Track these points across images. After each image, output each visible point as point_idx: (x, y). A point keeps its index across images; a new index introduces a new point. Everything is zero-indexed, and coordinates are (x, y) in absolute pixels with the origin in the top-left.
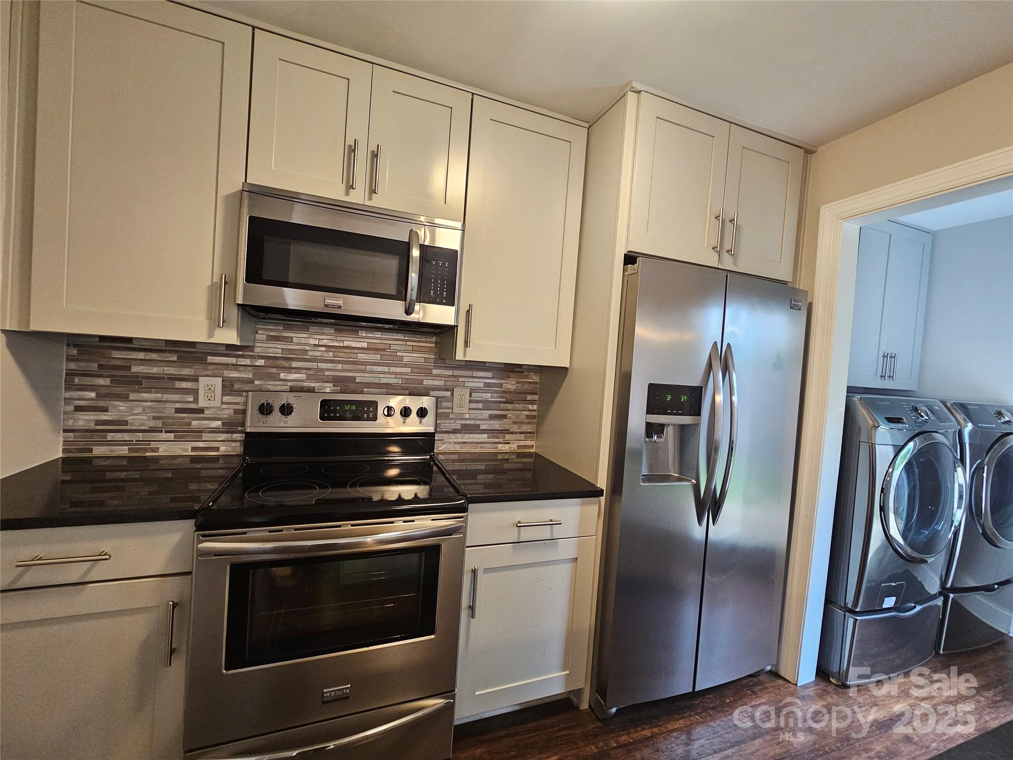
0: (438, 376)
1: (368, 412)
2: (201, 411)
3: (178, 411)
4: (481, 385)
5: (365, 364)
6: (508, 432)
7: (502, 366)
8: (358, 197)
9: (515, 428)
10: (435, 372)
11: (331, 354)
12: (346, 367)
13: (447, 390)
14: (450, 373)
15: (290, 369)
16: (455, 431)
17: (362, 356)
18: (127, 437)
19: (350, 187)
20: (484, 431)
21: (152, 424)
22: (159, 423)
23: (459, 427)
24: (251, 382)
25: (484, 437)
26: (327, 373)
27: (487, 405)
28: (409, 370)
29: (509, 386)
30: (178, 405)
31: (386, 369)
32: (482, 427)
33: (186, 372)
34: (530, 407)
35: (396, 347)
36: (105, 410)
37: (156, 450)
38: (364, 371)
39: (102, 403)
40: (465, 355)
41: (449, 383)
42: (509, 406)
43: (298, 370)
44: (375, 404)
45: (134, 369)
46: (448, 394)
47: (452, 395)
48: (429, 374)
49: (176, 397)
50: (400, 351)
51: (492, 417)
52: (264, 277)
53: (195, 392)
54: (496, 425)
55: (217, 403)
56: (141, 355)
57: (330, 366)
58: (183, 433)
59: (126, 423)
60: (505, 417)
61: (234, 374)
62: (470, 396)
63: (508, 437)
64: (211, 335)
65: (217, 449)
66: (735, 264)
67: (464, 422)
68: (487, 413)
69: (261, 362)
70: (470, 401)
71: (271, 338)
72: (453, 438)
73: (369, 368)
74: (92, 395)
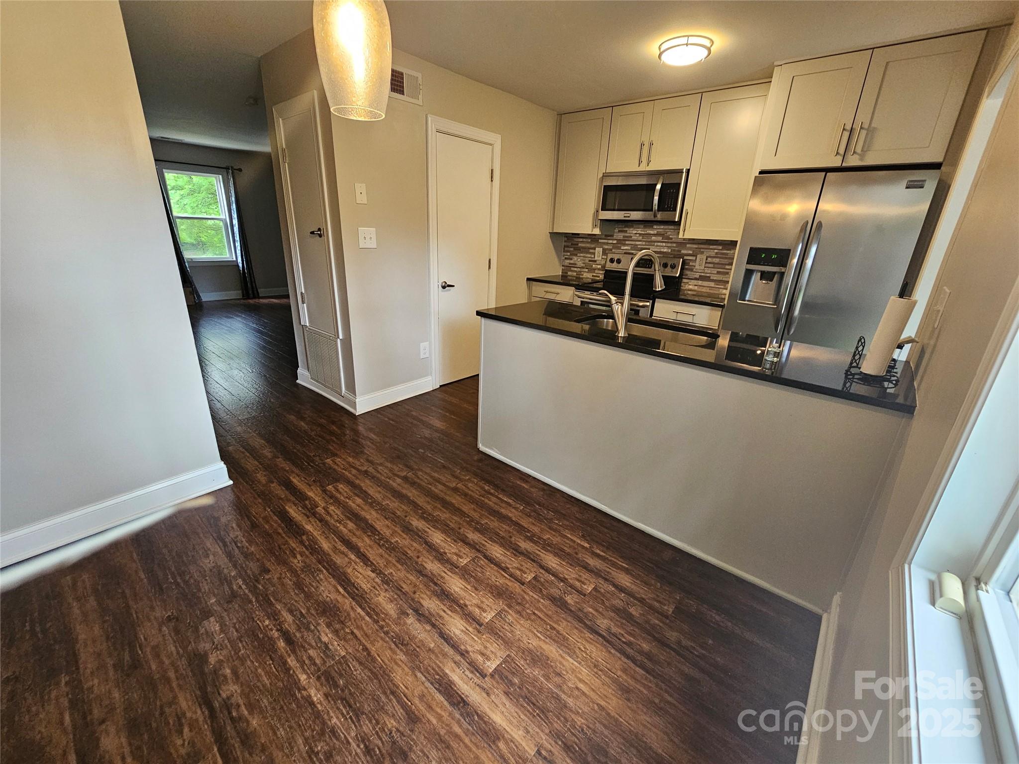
0: (689, 248)
2: (595, 261)
3: (590, 261)
4: (713, 253)
5: (655, 242)
7: (729, 242)
8: (642, 167)
10: (688, 246)
11: (641, 238)
12: (647, 244)
13: (694, 256)
14: (696, 246)
15: (625, 245)
16: (696, 279)
17: (653, 238)
18: (576, 269)
19: (640, 163)
20: (712, 281)
21: (582, 265)
22: (584, 265)
23: (698, 277)
24: (611, 250)
25: (712, 284)
26: (639, 246)
27: (715, 265)
28: (675, 245)
29: (731, 255)
30: (590, 259)
31: (664, 244)
32: (711, 278)
33: (593, 246)
36: (571, 259)
37: (583, 275)
39: (571, 257)
41: (696, 252)
43: (628, 245)
45: (580, 245)
46: (694, 258)
47: (696, 259)
48: (685, 247)
49: (589, 256)
51: (718, 273)
52: (607, 208)
53: (594, 254)
54: (721, 277)
55: (600, 258)
56: (581, 240)
57: (640, 243)
58: (591, 270)
59: (576, 264)
60: (727, 273)
61: (606, 247)
62: (706, 260)
64: (592, 231)
65: (599, 277)
66: (862, 160)
67: (701, 274)
68: (717, 271)
69: (615, 242)
70: (706, 263)
71: (619, 231)
72: (695, 282)
73: (656, 244)
74: (569, 254)
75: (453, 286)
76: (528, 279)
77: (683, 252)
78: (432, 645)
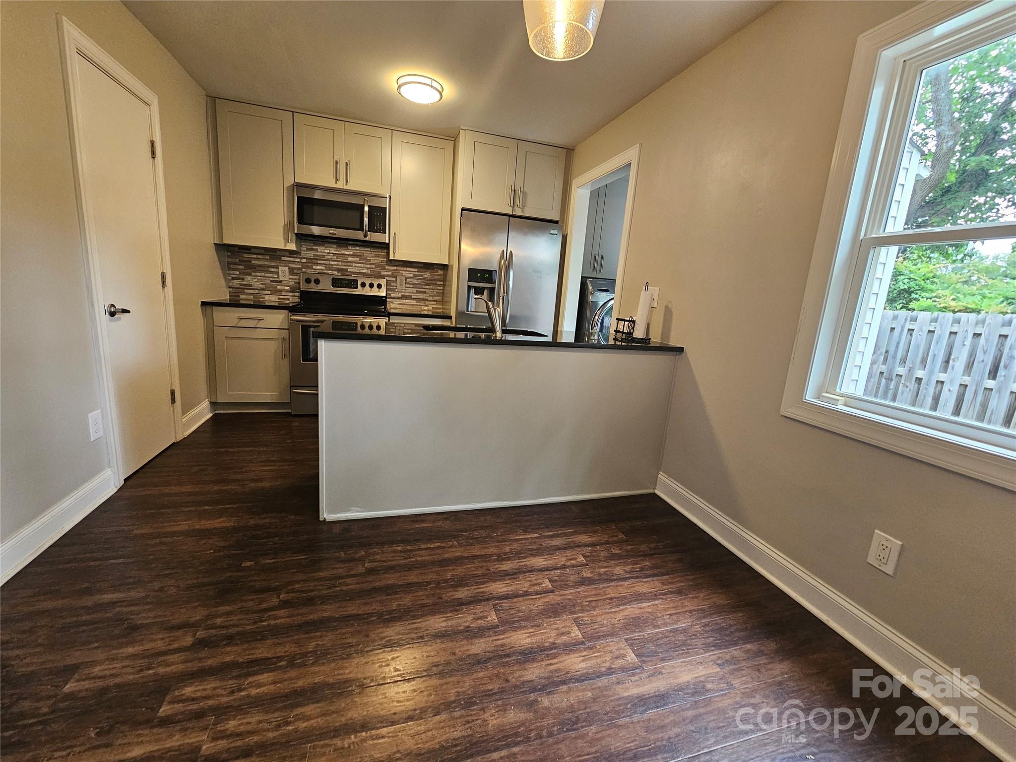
0: (389, 270)
1: (353, 285)
2: (280, 282)
3: (271, 281)
4: (412, 275)
5: (352, 262)
6: (427, 300)
7: (423, 266)
8: (341, 185)
9: (430, 298)
10: (387, 267)
11: (336, 257)
12: (344, 264)
13: (393, 277)
14: (395, 268)
15: (318, 264)
16: (398, 298)
17: (350, 259)
18: (252, 291)
19: (337, 180)
20: (414, 299)
21: (261, 286)
22: (263, 286)
23: (400, 296)
24: (301, 269)
25: (414, 302)
26: (334, 266)
27: (415, 286)
28: (373, 266)
29: (426, 276)
30: (271, 279)
31: (362, 265)
32: (413, 297)
33: (273, 264)
34: (439, 288)
35: (366, 255)
36: (243, 279)
37: (264, 298)
38: (352, 266)
39: (241, 277)
40: (394, 257)
41: (395, 274)
42: (427, 287)
43: (321, 264)
44: (356, 281)
45: (253, 262)
46: (394, 279)
47: (396, 280)
48: (384, 268)
49: (271, 275)
50: (369, 256)
51: (418, 292)
52: (305, 221)
53: (278, 273)
54: (420, 296)
55: (287, 279)
56: (255, 256)
57: (335, 263)
58: (275, 292)
59: (251, 285)
60: (425, 292)
61: (293, 266)
62: (406, 281)
63: (427, 302)
64: (285, 246)
65: (288, 299)
66: (523, 212)
67: (403, 294)
68: (415, 290)
69: (304, 260)
70: (406, 283)
71: (308, 249)
72: (398, 301)
73: (354, 264)
74: (238, 273)
75: (128, 312)
76: (204, 304)
77: (382, 273)
78: (590, 694)
